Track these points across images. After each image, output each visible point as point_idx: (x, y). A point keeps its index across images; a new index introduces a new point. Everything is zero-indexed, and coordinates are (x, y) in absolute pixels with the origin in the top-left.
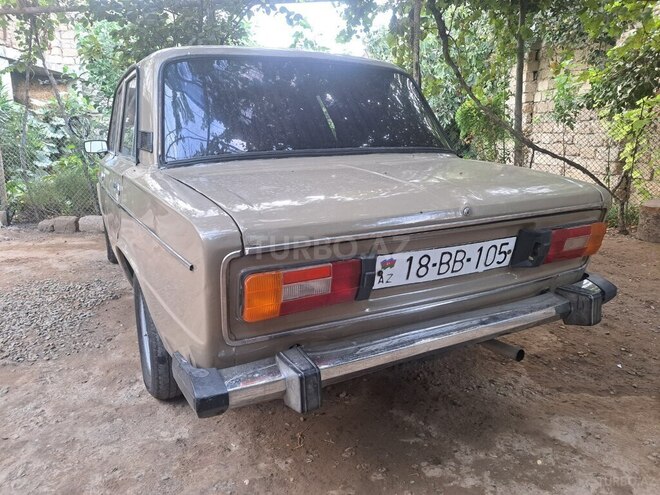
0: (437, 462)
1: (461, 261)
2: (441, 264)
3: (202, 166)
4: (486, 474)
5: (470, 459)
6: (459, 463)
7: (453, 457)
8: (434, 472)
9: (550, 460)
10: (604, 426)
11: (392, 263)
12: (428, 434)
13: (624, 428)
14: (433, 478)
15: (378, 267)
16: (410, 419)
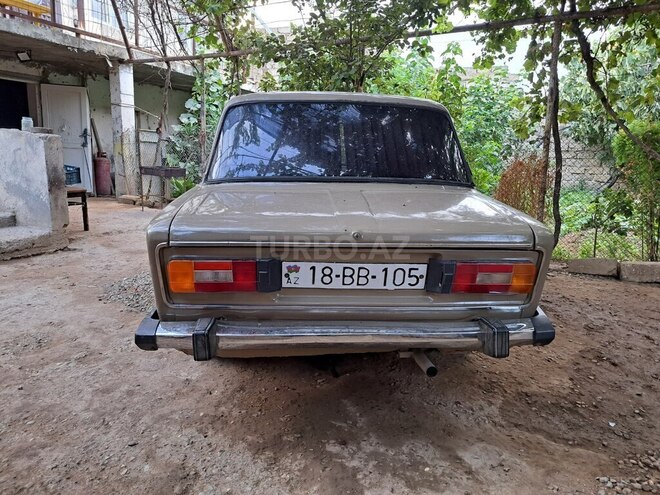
0: (344, 443)
1: (366, 277)
2: (344, 276)
3: (227, 184)
4: (372, 464)
5: (369, 449)
6: (360, 449)
7: (359, 444)
8: (333, 448)
9: (439, 471)
10: (524, 464)
11: (297, 269)
12: (355, 423)
13: (542, 471)
14: (330, 452)
15: (285, 271)
16: (352, 409)
